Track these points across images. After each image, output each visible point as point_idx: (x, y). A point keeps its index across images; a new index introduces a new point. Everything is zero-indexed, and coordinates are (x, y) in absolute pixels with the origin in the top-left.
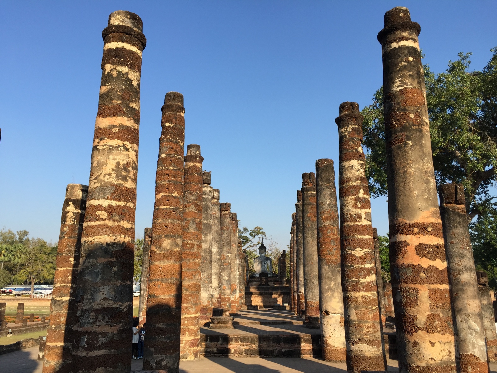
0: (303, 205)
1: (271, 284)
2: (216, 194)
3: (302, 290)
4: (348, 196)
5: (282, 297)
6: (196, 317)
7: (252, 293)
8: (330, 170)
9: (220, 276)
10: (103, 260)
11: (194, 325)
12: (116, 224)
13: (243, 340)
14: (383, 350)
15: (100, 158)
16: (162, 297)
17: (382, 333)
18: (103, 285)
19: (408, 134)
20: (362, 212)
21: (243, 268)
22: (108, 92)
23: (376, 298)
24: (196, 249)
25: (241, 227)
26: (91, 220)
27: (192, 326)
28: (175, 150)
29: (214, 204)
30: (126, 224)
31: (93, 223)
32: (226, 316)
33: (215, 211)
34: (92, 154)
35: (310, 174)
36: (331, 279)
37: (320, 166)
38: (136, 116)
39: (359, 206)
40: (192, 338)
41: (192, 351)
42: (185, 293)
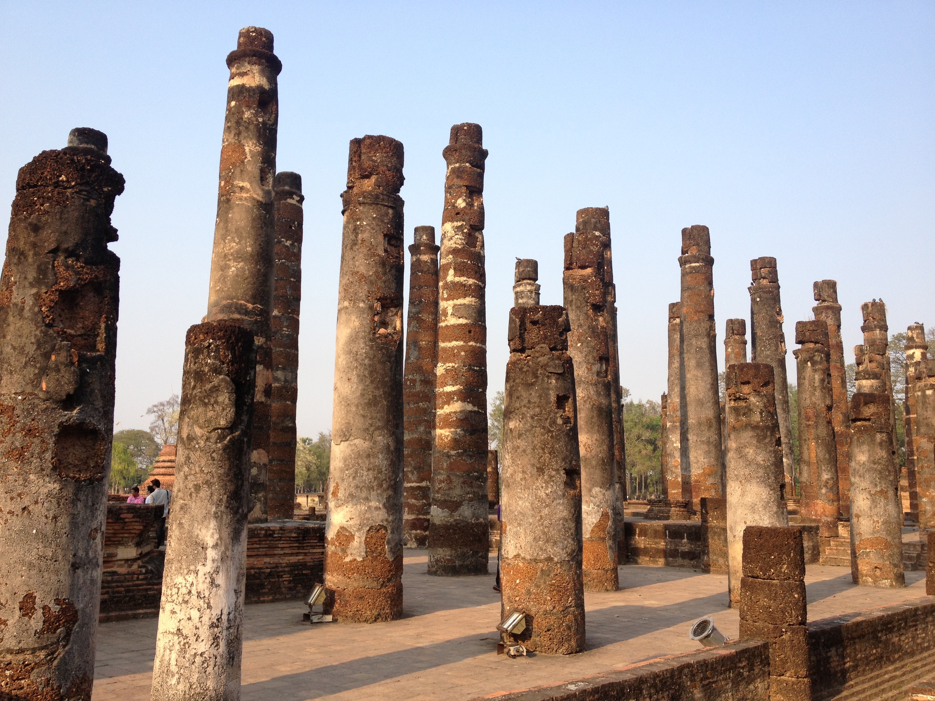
6: (419, 488)
11: (416, 499)
27: (413, 500)
40: (413, 517)
41: (413, 535)
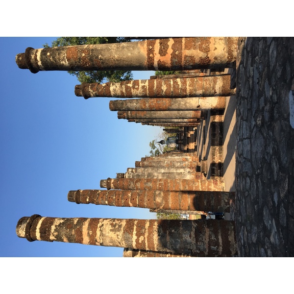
0: (137, 119)
1: (182, 138)
2: (130, 170)
3: (186, 120)
4: (131, 93)
5: (190, 132)
7: (188, 149)
8: (116, 102)
9: (178, 168)
10: (168, 238)
12: (147, 231)
13: (213, 155)
14: (219, 75)
15: (107, 241)
16: (189, 202)
17: (210, 76)
18: (182, 237)
19: (94, 57)
20: (141, 85)
21: (173, 154)
22: (67, 237)
23: (190, 79)
24: (162, 182)
25: (149, 155)
26: (145, 246)
28: (104, 195)
29: (136, 171)
30: (147, 225)
31: (147, 244)
32: (200, 164)
33: (140, 170)
34: (105, 246)
35: (118, 114)
36: (180, 104)
37: (114, 108)
38: (82, 220)
39: (137, 87)
42: (187, 189)
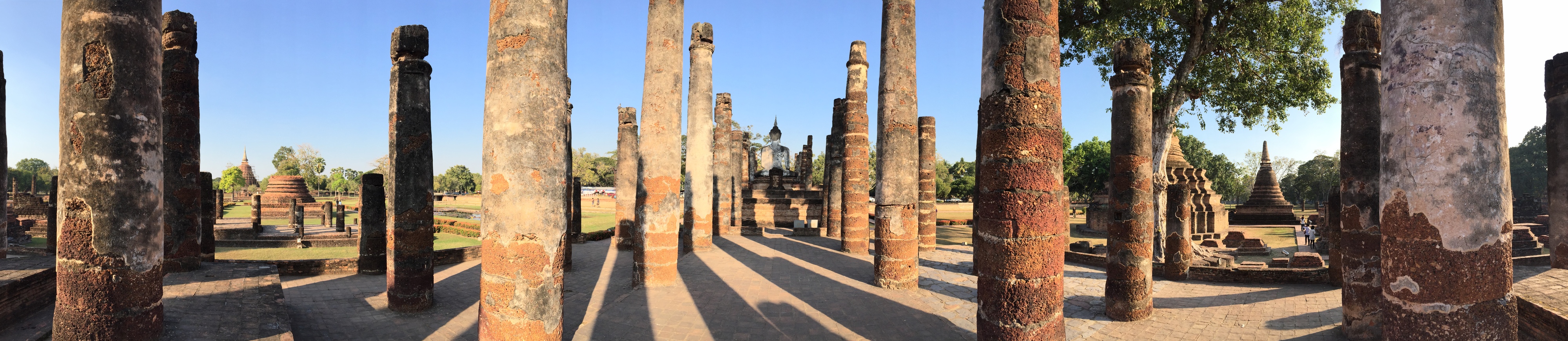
1: (787, 187)
5: (806, 207)
7: (755, 201)
